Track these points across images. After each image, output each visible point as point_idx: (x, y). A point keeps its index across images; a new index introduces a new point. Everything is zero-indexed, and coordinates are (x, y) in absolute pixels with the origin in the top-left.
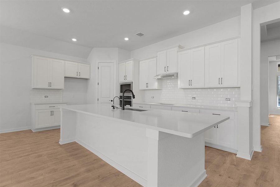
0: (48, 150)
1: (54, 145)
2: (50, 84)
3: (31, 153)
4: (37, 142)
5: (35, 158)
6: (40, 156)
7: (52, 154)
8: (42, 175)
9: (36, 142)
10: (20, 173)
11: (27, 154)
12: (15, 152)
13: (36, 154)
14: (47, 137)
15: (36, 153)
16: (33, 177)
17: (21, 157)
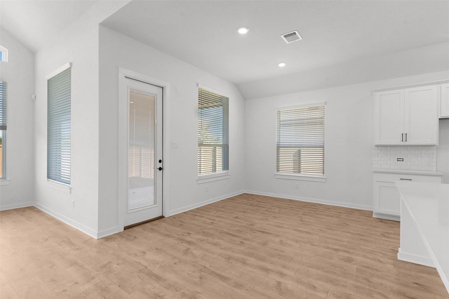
0: (368, 258)
1: (384, 254)
2: (404, 137)
3: (343, 248)
4: (365, 236)
5: (341, 259)
6: (349, 260)
7: (368, 268)
8: (327, 292)
9: (362, 235)
10: (309, 269)
11: (336, 247)
12: (327, 238)
13: (347, 255)
14: (388, 233)
15: (348, 252)
16: (315, 287)
17: (328, 248)
